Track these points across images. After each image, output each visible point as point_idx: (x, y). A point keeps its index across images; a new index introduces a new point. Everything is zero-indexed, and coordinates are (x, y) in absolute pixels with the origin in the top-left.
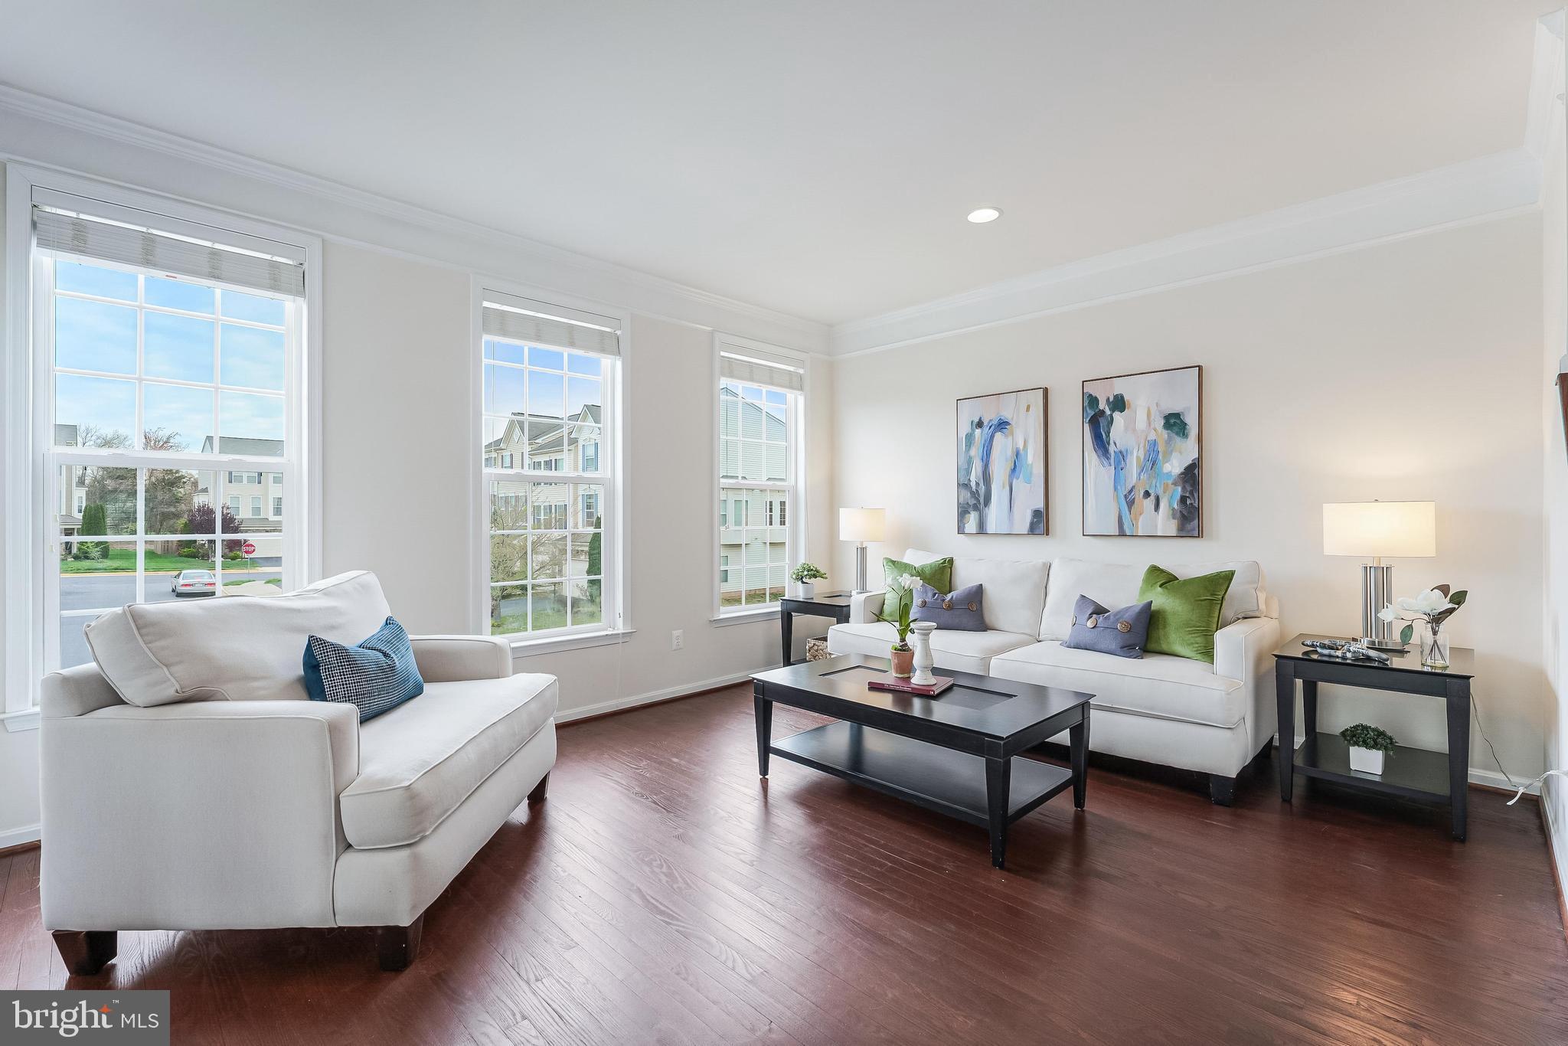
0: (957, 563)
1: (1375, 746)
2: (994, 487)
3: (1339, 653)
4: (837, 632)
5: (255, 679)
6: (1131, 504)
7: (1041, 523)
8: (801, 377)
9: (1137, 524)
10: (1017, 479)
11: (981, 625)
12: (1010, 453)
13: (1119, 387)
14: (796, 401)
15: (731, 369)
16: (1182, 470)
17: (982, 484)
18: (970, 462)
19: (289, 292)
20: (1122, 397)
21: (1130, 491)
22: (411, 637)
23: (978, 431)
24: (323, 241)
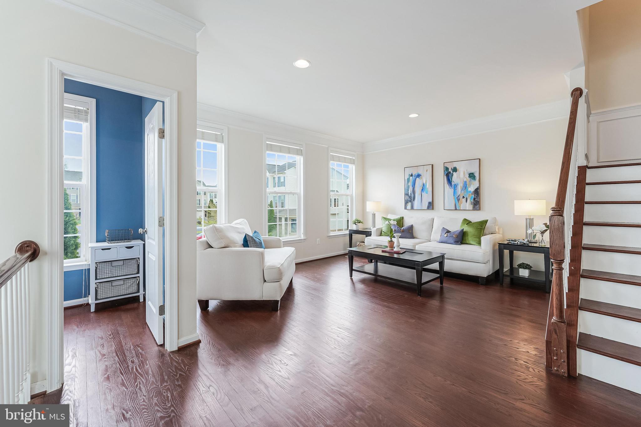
0: (405, 219)
1: (526, 268)
2: (416, 195)
3: (516, 242)
4: (367, 240)
5: (236, 243)
6: (459, 200)
7: (431, 206)
8: (354, 160)
9: (460, 206)
10: (424, 192)
11: (413, 237)
12: (421, 184)
13: (455, 165)
14: (352, 168)
15: (333, 158)
16: (474, 190)
17: (412, 194)
18: (408, 187)
19: (220, 142)
20: (456, 168)
21: (458, 196)
23: (411, 178)
24: (228, 127)
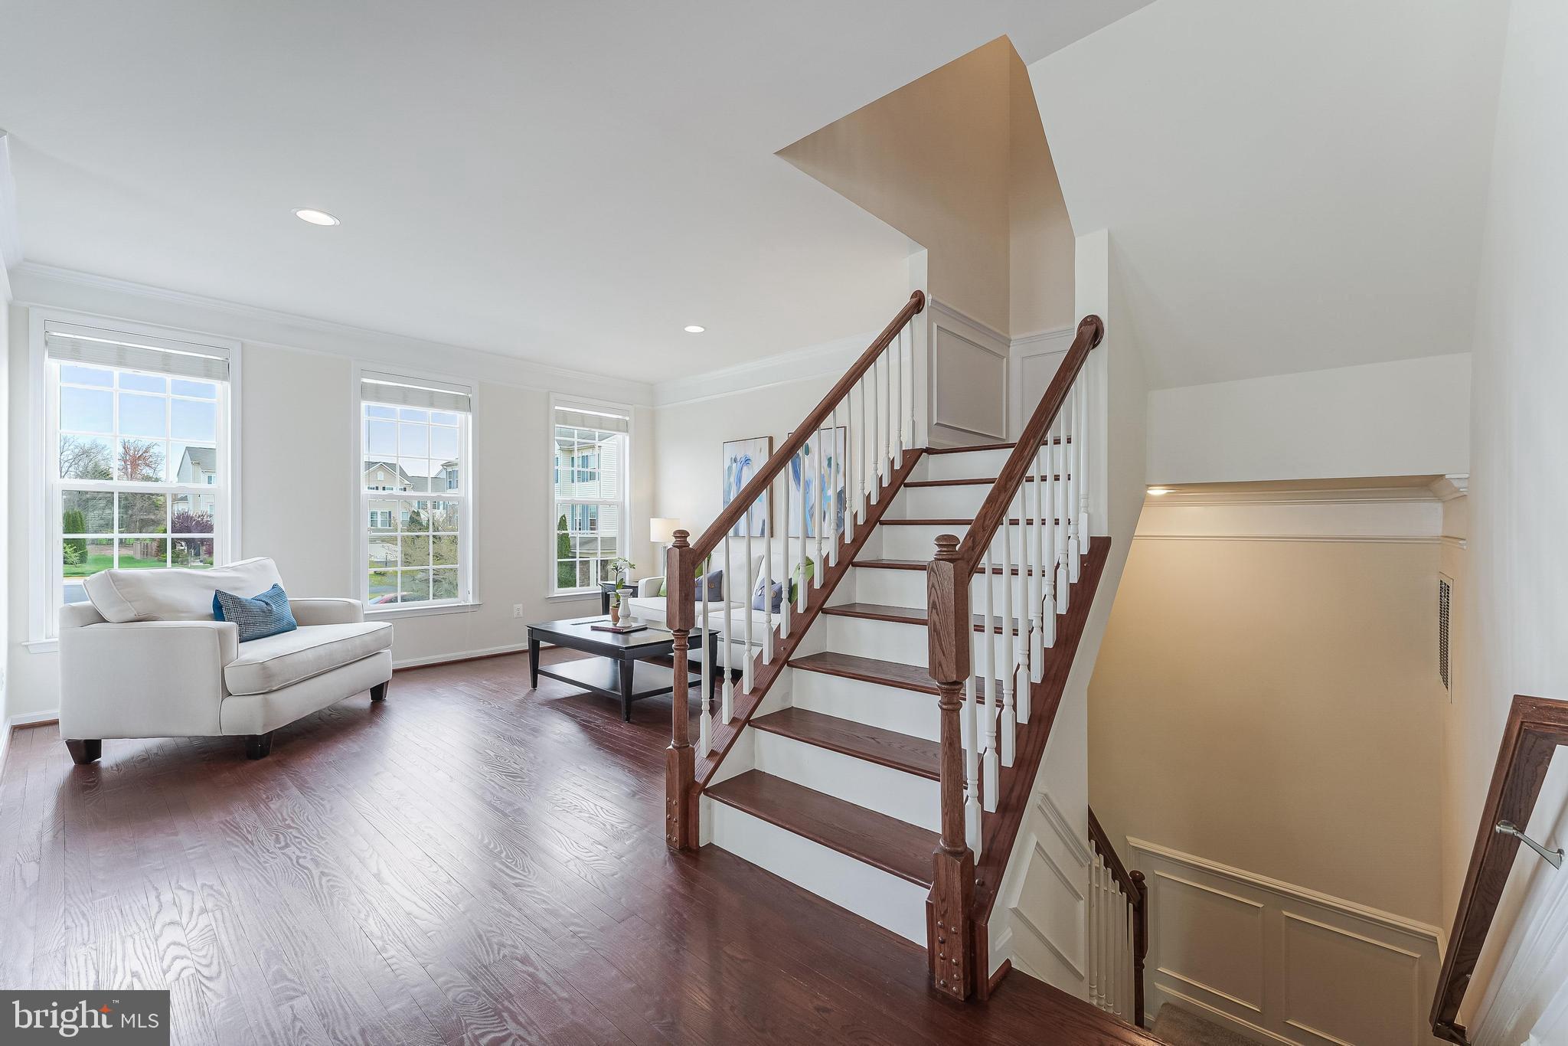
5: (182, 612)
6: (811, 515)
8: (626, 423)
14: (623, 440)
15: (565, 419)
18: (730, 486)
19: (218, 378)
20: (809, 445)
21: (812, 508)
22: (289, 599)
23: (734, 465)
24: (242, 344)
